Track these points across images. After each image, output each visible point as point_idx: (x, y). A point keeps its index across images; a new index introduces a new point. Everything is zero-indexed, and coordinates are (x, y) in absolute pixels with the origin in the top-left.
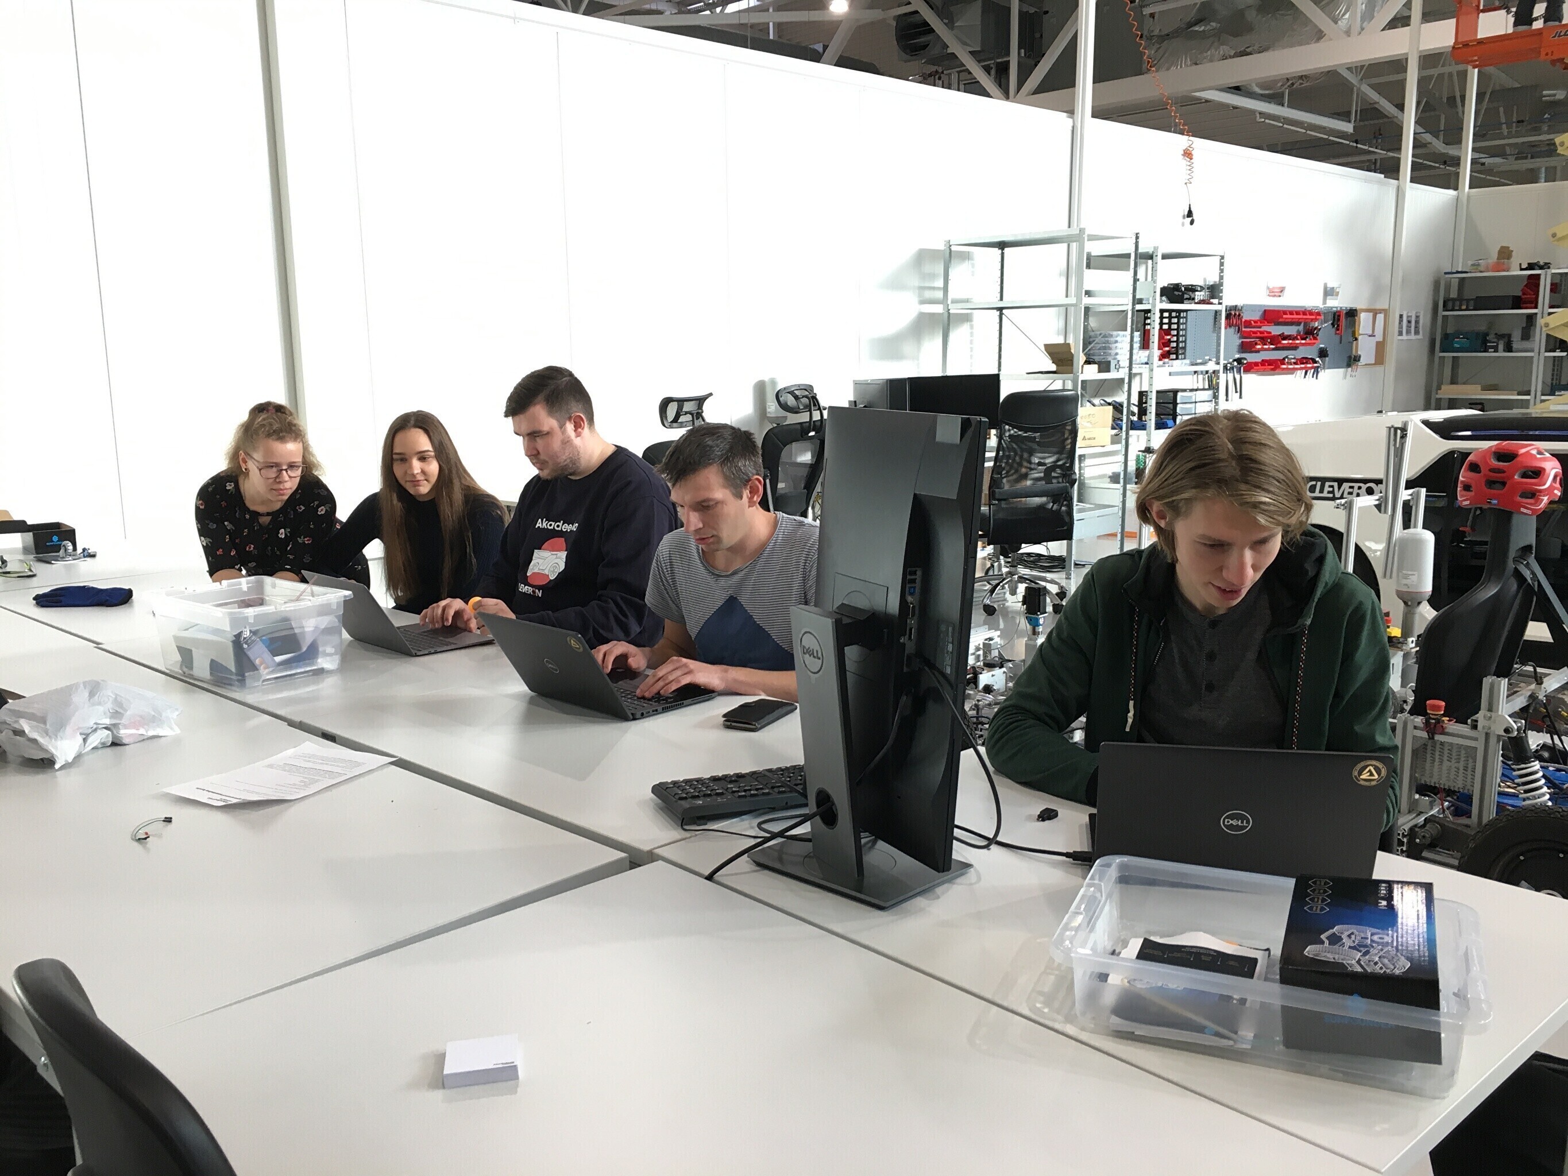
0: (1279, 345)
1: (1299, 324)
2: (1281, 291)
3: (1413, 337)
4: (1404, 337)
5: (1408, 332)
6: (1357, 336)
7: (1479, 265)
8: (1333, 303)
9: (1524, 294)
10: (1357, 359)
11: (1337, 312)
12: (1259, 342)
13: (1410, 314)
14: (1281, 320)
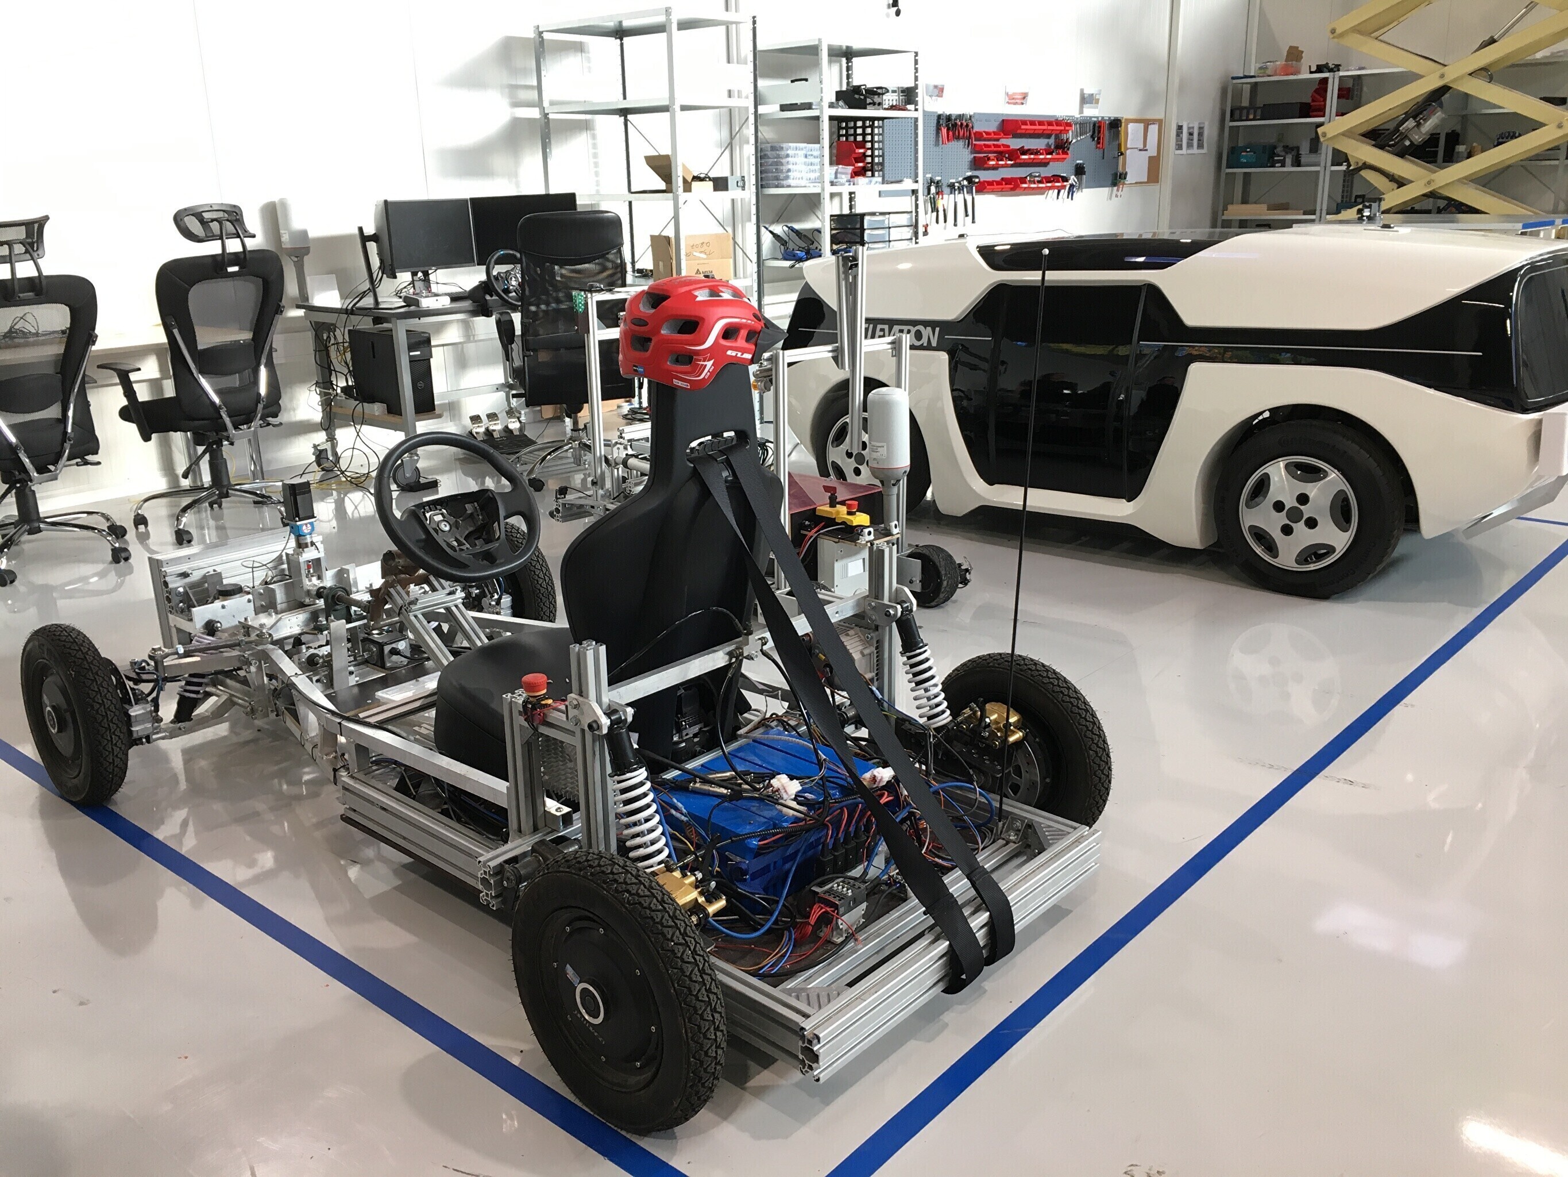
0: (1018, 161)
1: (1049, 136)
2: (1024, 98)
3: (1195, 150)
4: (1184, 151)
5: (1190, 145)
6: (1123, 150)
7: (1267, 68)
8: (1092, 112)
9: (1313, 101)
10: (1123, 176)
11: (1100, 122)
12: (992, 158)
13: (1191, 126)
14: (1019, 131)
